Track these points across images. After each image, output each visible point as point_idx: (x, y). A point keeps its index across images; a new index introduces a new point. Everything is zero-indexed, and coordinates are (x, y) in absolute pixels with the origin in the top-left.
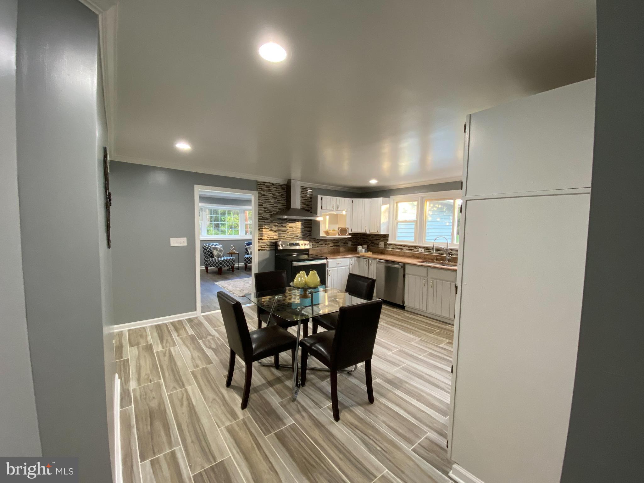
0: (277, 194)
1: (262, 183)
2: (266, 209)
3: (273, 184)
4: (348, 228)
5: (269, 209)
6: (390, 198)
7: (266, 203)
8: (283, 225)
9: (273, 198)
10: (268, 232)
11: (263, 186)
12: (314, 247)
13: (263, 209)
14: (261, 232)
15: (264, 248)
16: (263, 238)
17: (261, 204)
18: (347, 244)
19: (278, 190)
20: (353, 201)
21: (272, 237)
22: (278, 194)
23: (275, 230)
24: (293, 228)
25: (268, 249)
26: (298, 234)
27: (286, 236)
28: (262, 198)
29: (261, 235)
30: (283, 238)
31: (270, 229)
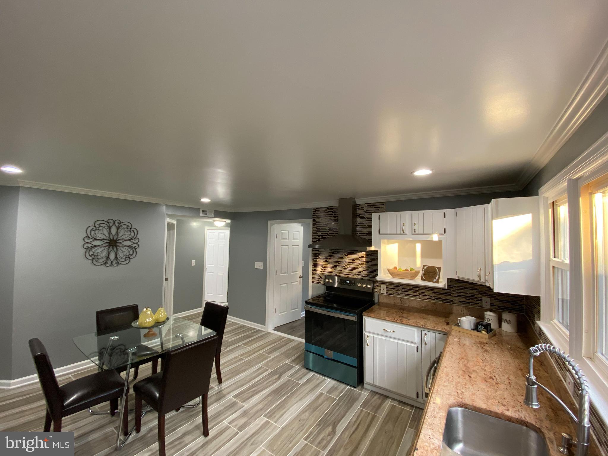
0: (333, 218)
1: (316, 210)
2: (321, 237)
3: (328, 208)
4: (439, 269)
5: (323, 236)
6: (537, 195)
7: (321, 230)
8: (340, 256)
9: (328, 224)
10: (323, 263)
11: (317, 212)
12: (389, 292)
13: (317, 237)
14: (315, 263)
15: (318, 281)
16: (318, 269)
17: (316, 231)
18: (477, 302)
19: (334, 213)
20: (445, 214)
21: (327, 269)
22: (335, 219)
23: (330, 261)
24: (353, 260)
25: (322, 282)
26: (361, 270)
27: (343, 270)
28: (316, 226)
29: (316, 265)
30: (339, 271)
31: (324, 260)
